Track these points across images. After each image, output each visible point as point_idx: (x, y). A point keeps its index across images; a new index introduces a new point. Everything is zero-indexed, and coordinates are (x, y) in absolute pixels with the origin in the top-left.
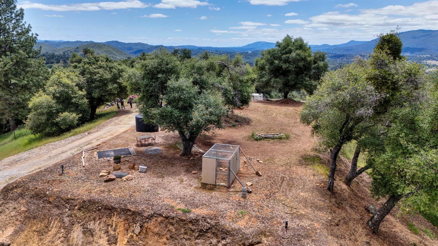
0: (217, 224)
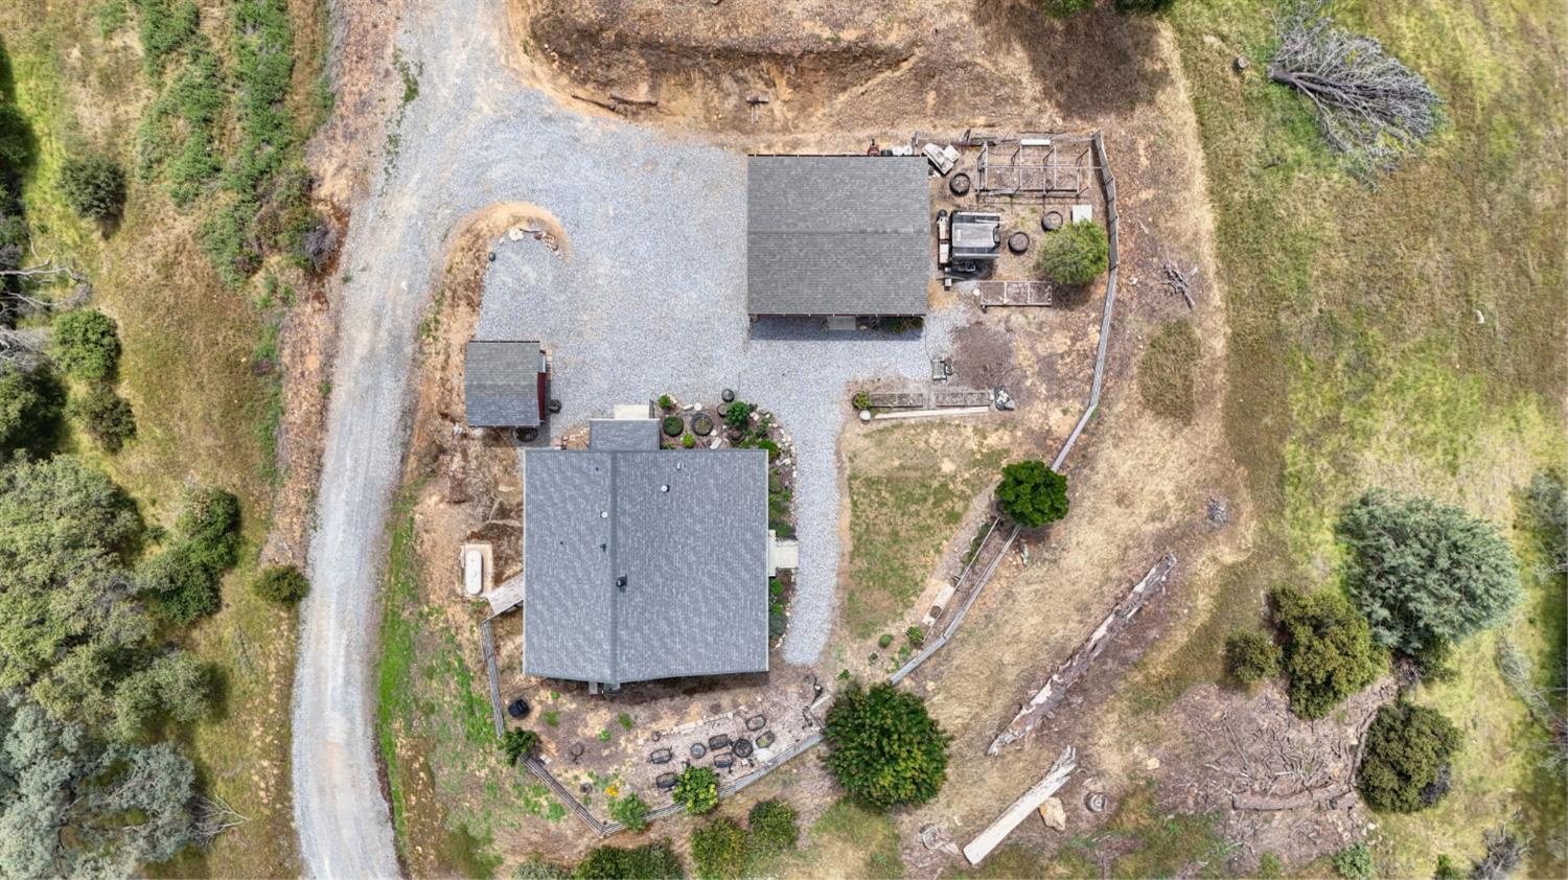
0: (869, 46)
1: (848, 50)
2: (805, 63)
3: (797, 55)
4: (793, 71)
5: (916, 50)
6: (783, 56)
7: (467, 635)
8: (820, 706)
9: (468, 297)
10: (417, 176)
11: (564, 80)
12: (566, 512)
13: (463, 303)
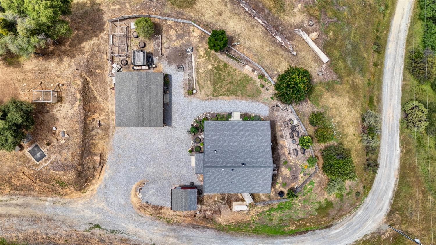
0: (82, 90)
1: (83, 96)
2: (87, 109)
3: (85, 112)
4: (90, 113)
5: (83, 76)
6: (85, 116)
7: (259, 209)
8: (281, 106)
9: (159, 209)
10: (123, 224)
11: (94, 181)
12: (222, 181)
13: (161, 211)
